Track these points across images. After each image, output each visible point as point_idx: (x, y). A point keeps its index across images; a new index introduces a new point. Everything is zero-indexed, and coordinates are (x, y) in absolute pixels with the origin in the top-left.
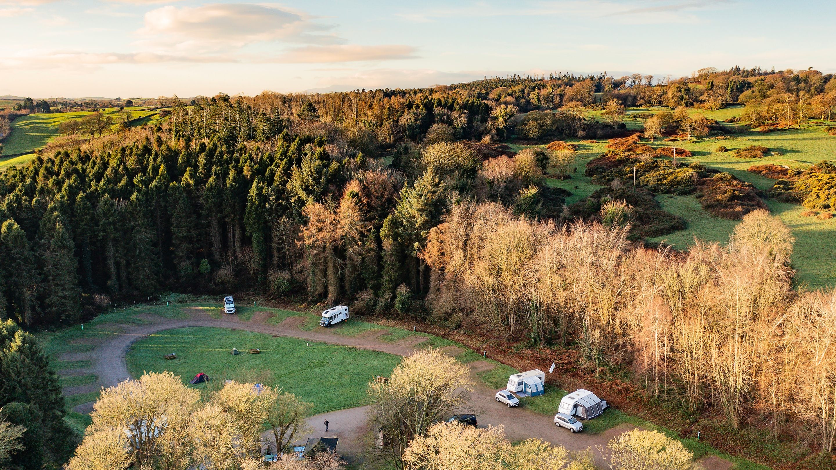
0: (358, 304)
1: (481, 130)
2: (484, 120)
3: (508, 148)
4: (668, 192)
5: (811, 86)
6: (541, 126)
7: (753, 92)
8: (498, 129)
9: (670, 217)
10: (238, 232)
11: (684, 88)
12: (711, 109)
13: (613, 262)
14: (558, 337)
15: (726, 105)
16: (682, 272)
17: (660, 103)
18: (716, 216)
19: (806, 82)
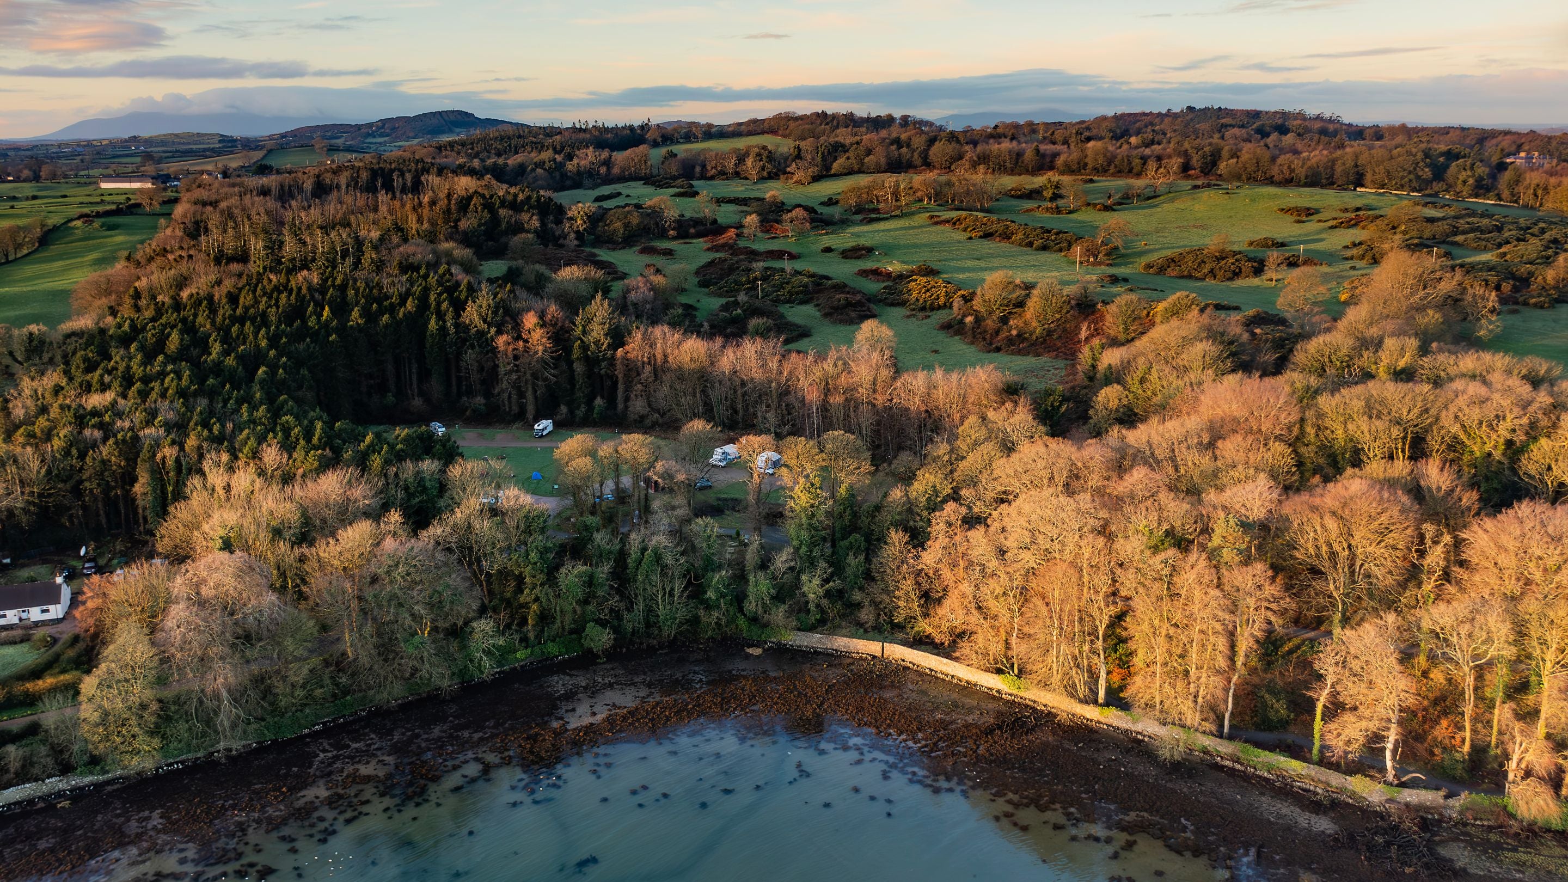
0: (558, 418)
1: (557, 234)
2: (559, 222)
3: (595, 255)
4: (788, 302)
5: (914, 151)
6: (626, 226)
7: (848, 158)
8: (578, 232)
9: (798, 326)
10: (415, 366)
11: (765, 154)
12: (799, 183)
13: (776, 365)
14: (738, 423)
15: (816, 179)
16: (826, 367)
17: (737, 174)
18: (834, 323)
19: (908, 146)
